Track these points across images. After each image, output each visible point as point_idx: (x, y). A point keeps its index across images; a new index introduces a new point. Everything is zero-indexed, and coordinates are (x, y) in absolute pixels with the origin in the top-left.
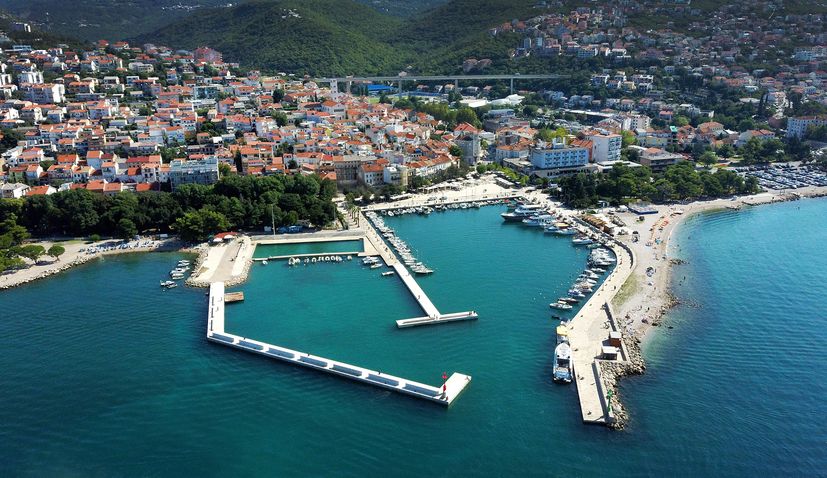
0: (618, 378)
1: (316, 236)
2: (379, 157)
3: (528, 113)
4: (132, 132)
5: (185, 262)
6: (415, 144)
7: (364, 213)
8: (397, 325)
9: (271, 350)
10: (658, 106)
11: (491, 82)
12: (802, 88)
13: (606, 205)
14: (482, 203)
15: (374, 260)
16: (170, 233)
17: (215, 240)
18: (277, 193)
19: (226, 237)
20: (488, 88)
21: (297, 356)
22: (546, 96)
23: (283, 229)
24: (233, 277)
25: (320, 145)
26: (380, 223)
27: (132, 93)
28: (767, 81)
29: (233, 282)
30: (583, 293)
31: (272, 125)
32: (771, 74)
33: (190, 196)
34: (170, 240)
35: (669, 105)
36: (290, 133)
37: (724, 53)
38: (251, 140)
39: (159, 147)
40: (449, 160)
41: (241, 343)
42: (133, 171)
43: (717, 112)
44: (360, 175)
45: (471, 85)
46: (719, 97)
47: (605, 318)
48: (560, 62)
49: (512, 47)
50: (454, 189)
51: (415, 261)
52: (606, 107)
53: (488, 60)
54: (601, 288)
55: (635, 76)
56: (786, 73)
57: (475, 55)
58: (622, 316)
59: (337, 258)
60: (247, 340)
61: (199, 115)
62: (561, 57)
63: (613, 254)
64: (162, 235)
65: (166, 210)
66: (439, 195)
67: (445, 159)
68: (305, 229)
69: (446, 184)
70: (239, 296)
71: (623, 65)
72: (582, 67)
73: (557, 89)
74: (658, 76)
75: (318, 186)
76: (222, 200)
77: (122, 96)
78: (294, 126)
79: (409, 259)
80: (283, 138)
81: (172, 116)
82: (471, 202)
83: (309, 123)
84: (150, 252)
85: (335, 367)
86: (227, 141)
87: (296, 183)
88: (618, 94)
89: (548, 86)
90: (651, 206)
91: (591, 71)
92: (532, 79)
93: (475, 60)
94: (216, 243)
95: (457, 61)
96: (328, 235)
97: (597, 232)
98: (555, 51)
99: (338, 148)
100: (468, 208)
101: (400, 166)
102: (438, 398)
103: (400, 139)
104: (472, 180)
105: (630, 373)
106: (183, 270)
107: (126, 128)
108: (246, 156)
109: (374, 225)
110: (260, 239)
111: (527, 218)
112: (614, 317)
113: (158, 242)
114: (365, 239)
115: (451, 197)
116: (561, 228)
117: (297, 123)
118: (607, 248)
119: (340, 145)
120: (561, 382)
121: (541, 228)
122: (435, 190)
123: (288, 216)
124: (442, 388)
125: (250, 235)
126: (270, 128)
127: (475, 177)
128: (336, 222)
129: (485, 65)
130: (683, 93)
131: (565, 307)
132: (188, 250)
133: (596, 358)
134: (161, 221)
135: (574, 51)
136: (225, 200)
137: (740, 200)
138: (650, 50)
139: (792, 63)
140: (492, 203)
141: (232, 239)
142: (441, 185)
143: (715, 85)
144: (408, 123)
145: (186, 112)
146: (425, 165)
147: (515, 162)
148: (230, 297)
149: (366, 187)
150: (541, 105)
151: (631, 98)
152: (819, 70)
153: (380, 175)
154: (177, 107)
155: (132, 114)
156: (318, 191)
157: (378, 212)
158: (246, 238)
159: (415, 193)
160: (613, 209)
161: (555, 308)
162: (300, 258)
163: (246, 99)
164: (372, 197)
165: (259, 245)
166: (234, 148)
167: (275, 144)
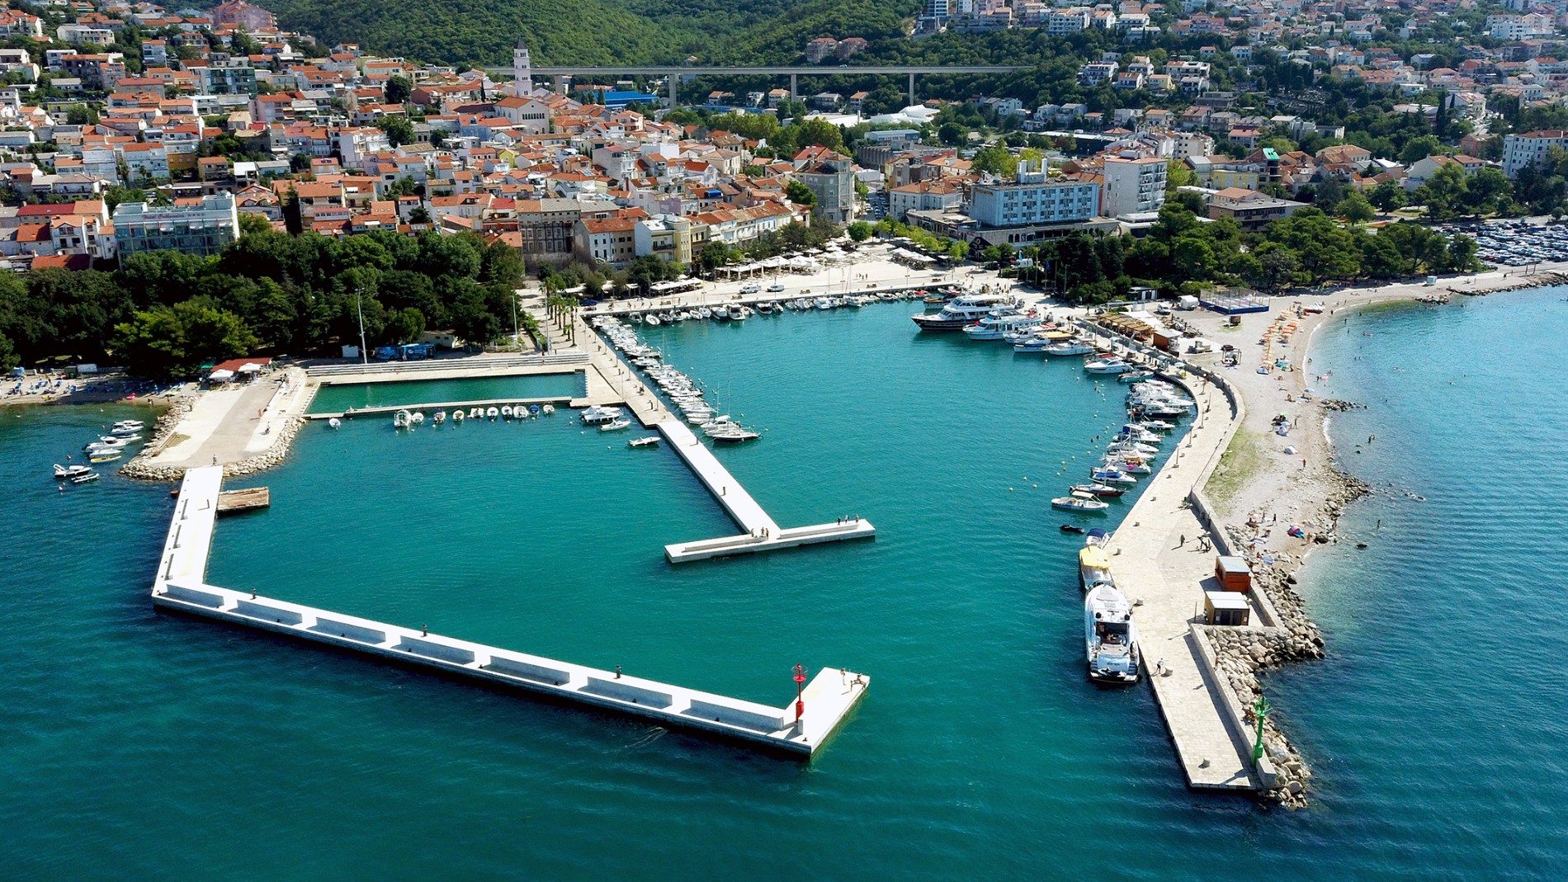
0: (1259, 670)
1: (470, 366)
2: (623, 206)
3: (950, 137)
4: (40, 156)
5: (132, 425)
6: (708, 180)
7: (588, 319)
8: (667, 556)
9: (323, 624)
10: (1225, 122)
11: (869, 84)
12: (1512, 87)
13: (1148, 297)
14: (866, 298)
15: (610, 412)
16: (104, 364)
17: (213, 376)
18: (375, 272)
19: (242, 369)
20: (860, 96)
21: (392, 637)
22: (983, 109)
23: (388, 350)
24: (247, 456)
25: (487, 181)
26: (627, 339)
27: (56, 82)
28: (1441, 76)
29: (248, 467)
30: (1129, 473)
31: (377, 143)
32: (1448, 62)
33: (159, 281)
34: (103, 378)
35: (1248, 120)
36: (419, 158)
37: (1348, 25)
38: (327, 174)
39: (103, 187)
40: (786, 212)
41: (243, 607)
42: (30, 231)
43: (1351, 128)
44: (579, 241)
45: (825, 90)
46: (1350, 103)
47: (1197, 528)
48: (1011, 42)
49: (910, 15)
50: (799, 271)
51: (713, 415)
52: (1113, 126)
53: (858, 41)
54: (1171, 461)
55: (1172, 65)
56: (1479, 61)
57: (833, 29)
58: (1239, 521)
59: (516, 411)
60: (262, 601)
61: (209, 123)
62: (1014, 32)
63: (1186, 392)
64: (83, 368)
65: (95, 310)
66: (766, 282)
67: (776, 208)
68: (441, 351)
69: (779, 261)
70: (258, 496)
71: (1145, 44)
72: (1058, 50)
73: (1008, 94)
74: (1220, 66)
75: (476, 259)
76: (239, 285)
77: (32, 88)
78: (428, 144)
79: (699, 411)
80: (401, 167)
81: (143, 125)
82: (840, 296)
83: (466, 141)
84: (50, 404)
85: (496, 664)
86: (270, 174)
87: (423, 252)
88: (1137, 100)
89: (988, 88)
90: (1250, 298)
91: (1079, 57)
92: (953, 77)
93: (831, 41)
94: (217, 384)
95: (794, 44)
96: (498, 363)
97: (1139, 349)
98: (1000, 21)
99: (530, 188)
100: (833, 308)
101: (672, 218)
102: (780, 735)
103: (671, 172)
104: (840, 254)
105: (1287, 656)
106: (121, 442)
107: (31, 149)
108: (309, 201)
109: (610, 341)
110: (328, 374)
111: (974, 321)
112: (1219, 524)
113: (72, 382)
114: (590, 372)
115: (792, 286)
116: (1055, 341)
117: (437, 139)
118: (1168, 380)
119: (534, 182)
120: (1111, 682)
121: (1010, 344)
122: (757, 272)
123: (400, 320)
124: (793, 707)
125: (305, 366)
126: (374, 149)
127: (846, 248)
128: (519, 337)
129: (853, 50)
130: (1273, 96)
131: (1089, 505)
132: (144, 399)
133: (1195, 620)
134: (83, 335)
135: (1041, 22)
136: (247, 287)
137: (1441, 285)
138: (1197, 17)
139: (1486, 44)
140: (888, 298)
141: (259, 373)
142: (770, 263)
143: (1338, 81)
144: (691, 143)
145: (182, 119)
146: (731, 219)
147: (935, 216)
148: (232, 501)
149: (593, 266)
150: (975, 125)
151: (1165, 108)
152: (1542, 55)
153: (626, 240)
154: (156, 105)
155: (49, 122)
156: (477, 269)
157: (623, 317)
158: (296, 374)
159: (709, 279)
160: (1166, 304)
161: (1066, 509)
162: (424, 411)
163: (322, 94)
164: (607, 286)
165: (326, 386)
166: (282, 186)
167: (381, 179)
